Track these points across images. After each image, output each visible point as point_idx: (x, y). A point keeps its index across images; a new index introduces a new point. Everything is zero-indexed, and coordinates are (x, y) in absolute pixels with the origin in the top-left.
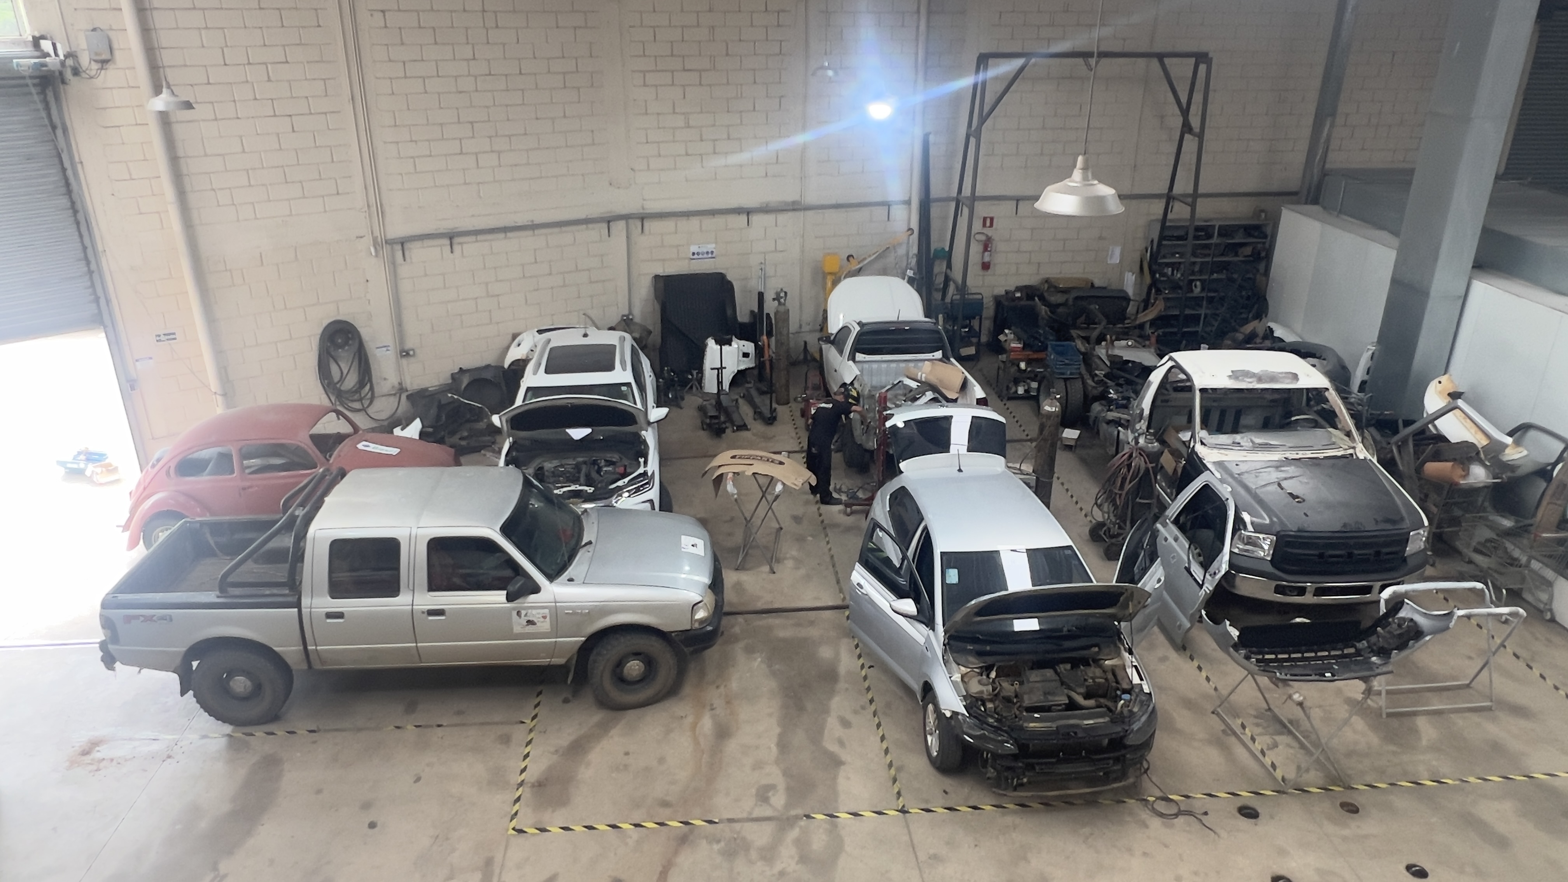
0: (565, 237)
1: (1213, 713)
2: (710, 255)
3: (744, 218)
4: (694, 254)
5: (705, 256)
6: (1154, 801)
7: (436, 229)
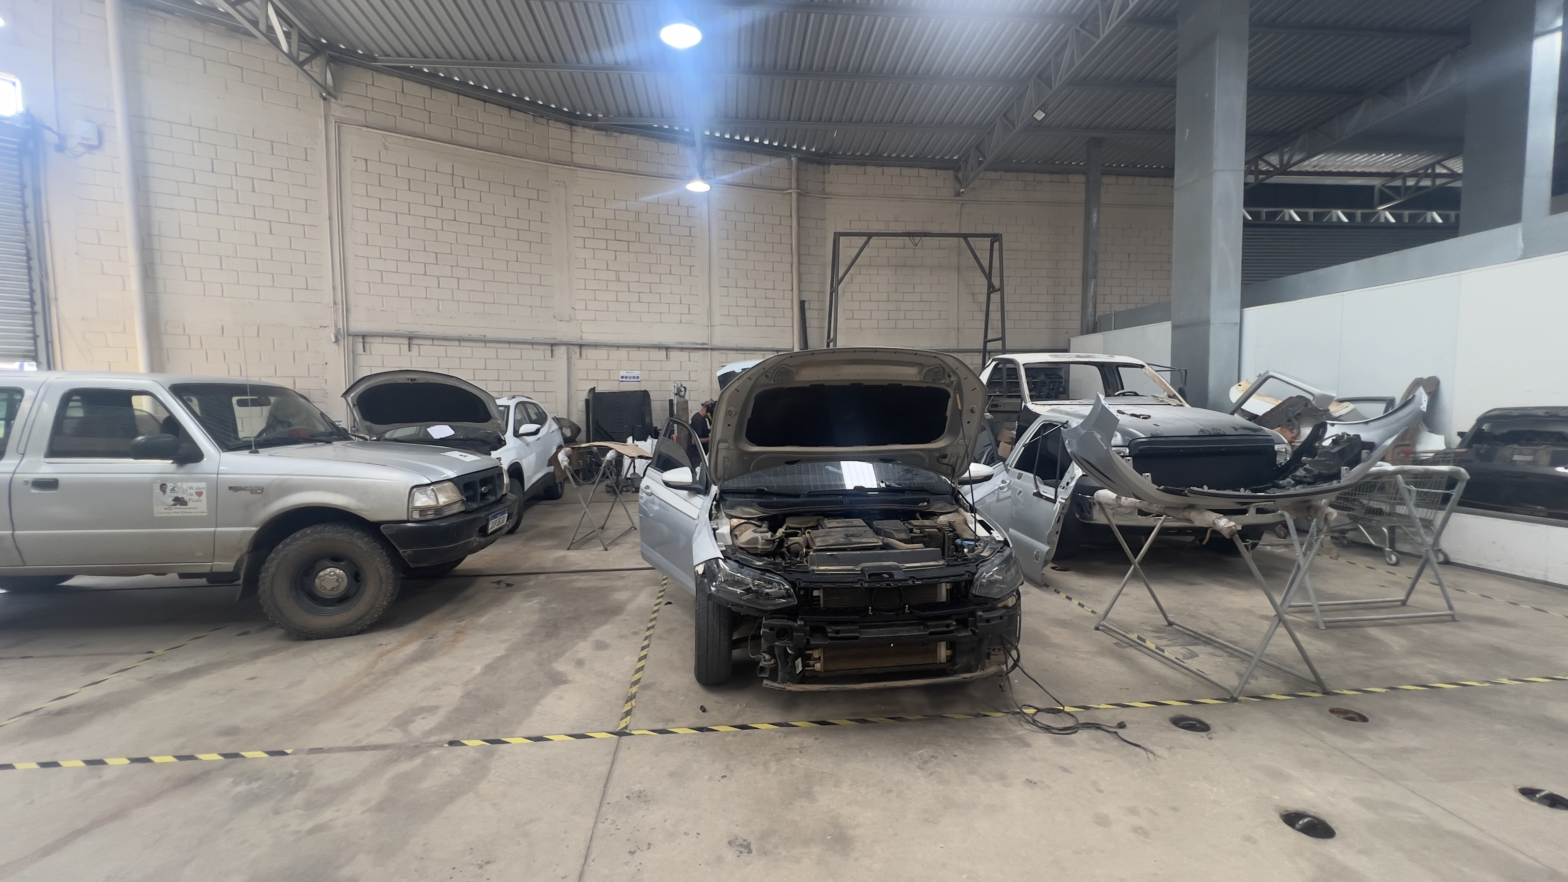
0: (514, 352)
1: (1097, 629)
2: (636, 380)
3: (663, 353)
4: (622, 377)
5: (632, 379)
6: (1035, 714)
7: (396, 331)
